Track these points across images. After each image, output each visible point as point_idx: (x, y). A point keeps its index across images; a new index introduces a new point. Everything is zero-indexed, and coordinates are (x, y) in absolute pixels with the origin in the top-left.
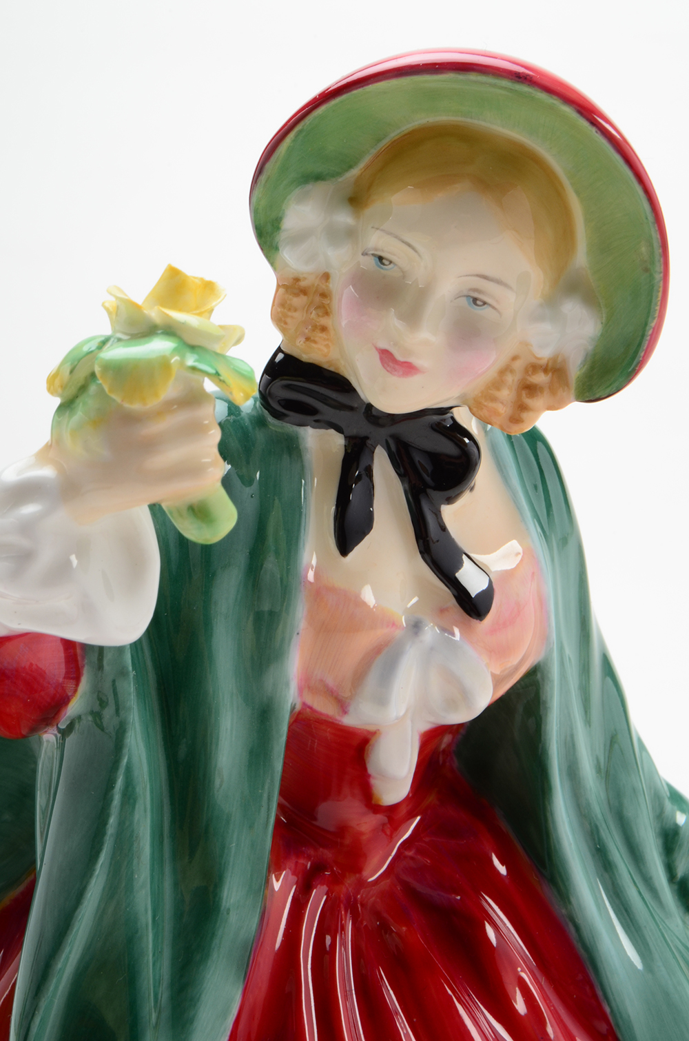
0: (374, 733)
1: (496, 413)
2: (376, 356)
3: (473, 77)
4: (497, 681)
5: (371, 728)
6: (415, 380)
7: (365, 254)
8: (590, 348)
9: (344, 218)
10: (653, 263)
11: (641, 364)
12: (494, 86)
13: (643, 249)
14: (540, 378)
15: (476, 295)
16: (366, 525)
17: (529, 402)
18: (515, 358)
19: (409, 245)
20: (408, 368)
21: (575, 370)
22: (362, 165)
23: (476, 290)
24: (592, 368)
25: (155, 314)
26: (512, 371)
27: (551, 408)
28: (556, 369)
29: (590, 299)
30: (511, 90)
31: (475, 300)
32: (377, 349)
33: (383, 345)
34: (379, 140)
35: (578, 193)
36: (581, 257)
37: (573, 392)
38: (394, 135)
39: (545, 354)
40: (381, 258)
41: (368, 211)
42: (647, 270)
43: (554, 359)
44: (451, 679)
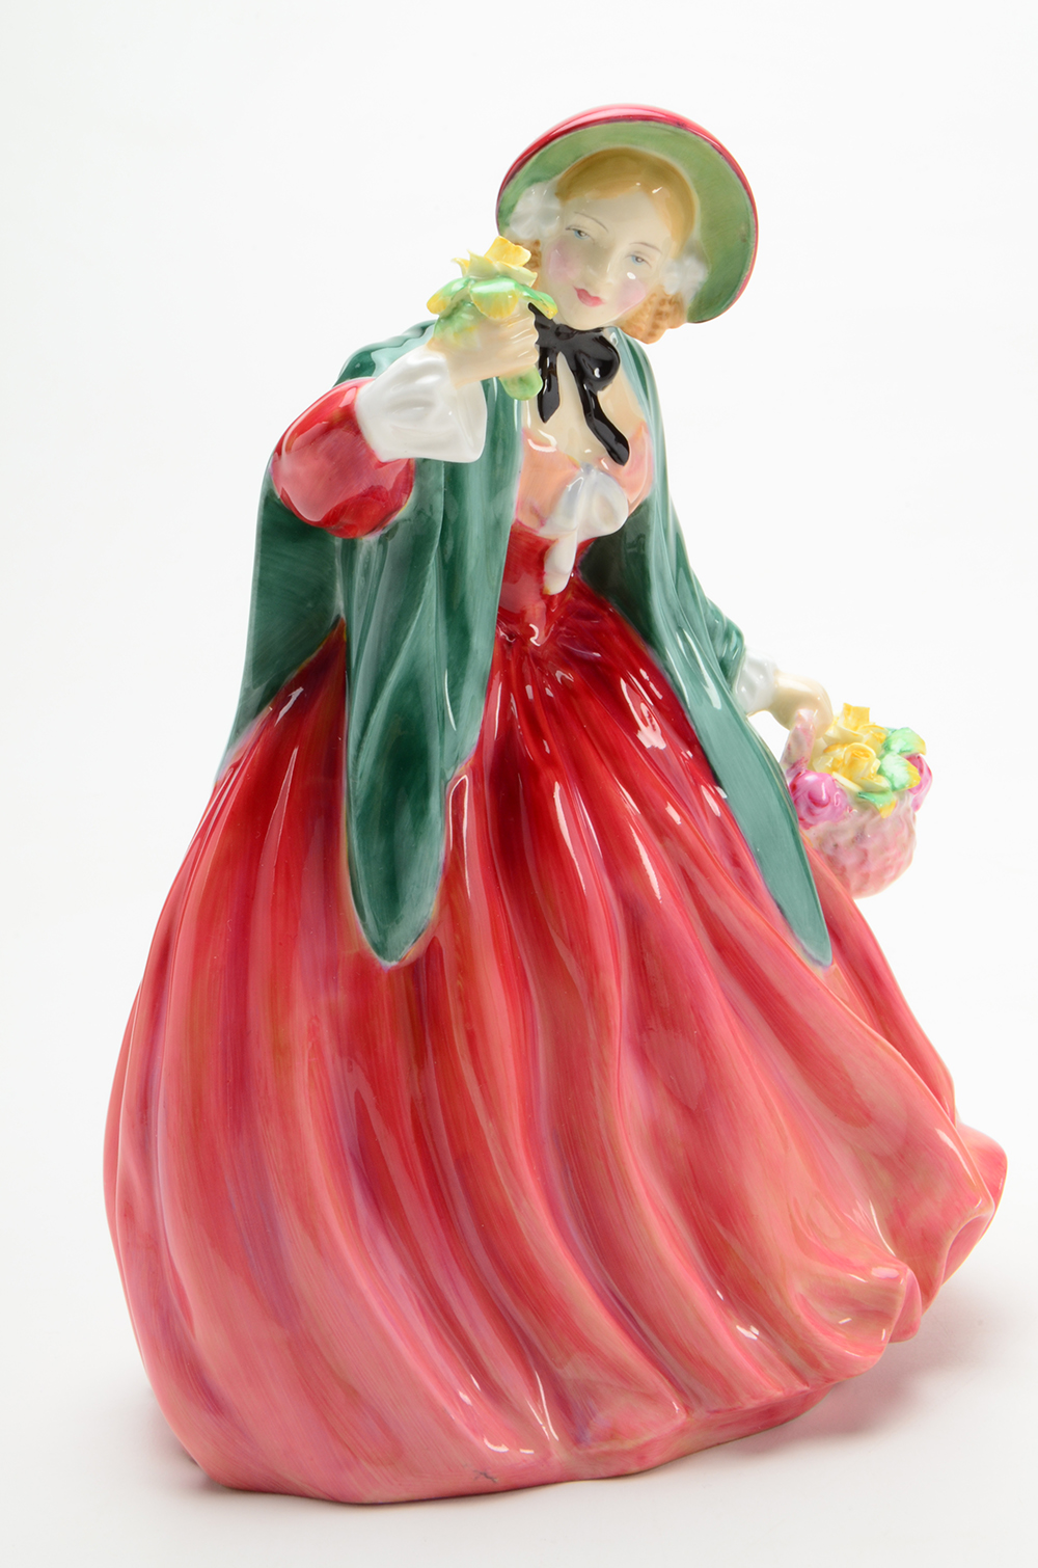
0: (553, 542)
1: (640, 329)
2: (575, 294)
3: (652, 123)
4: (630, 507)
5: (552, 538)
6: (599, 309)
7: (568, 229)
8: (699, 288)
9: (555, 205)
10: (749, 236)
11: (736, 298)
12: (664, 129)
13: (743, 228)
14: (667, 308)
15: (638, 255)
16: (555, 404)
17: (660, 323)
18: (654, 295)
19: (601, 224)
20: (596, 300)
21: (688, 303)
22: (563, 173)
23: (638, 252)
24: (700, 302)
25: (497, 265)
26: (650, 303)
27: (672, 327)
28: (676, 302)
29: (702, 258)
30: (673, 132)
31: (637, 259)
32: (576, 289)
33: (581, 286)
34: (577, 158)
35: (698, 192)
36: (696, 233)
37: (686, 316)
38: (587, 155)
39: (671, 292)
40: (579, 232)
41: (570, 202)
42: (745, 241)
43: (676, 296)
44: (607, 504)
